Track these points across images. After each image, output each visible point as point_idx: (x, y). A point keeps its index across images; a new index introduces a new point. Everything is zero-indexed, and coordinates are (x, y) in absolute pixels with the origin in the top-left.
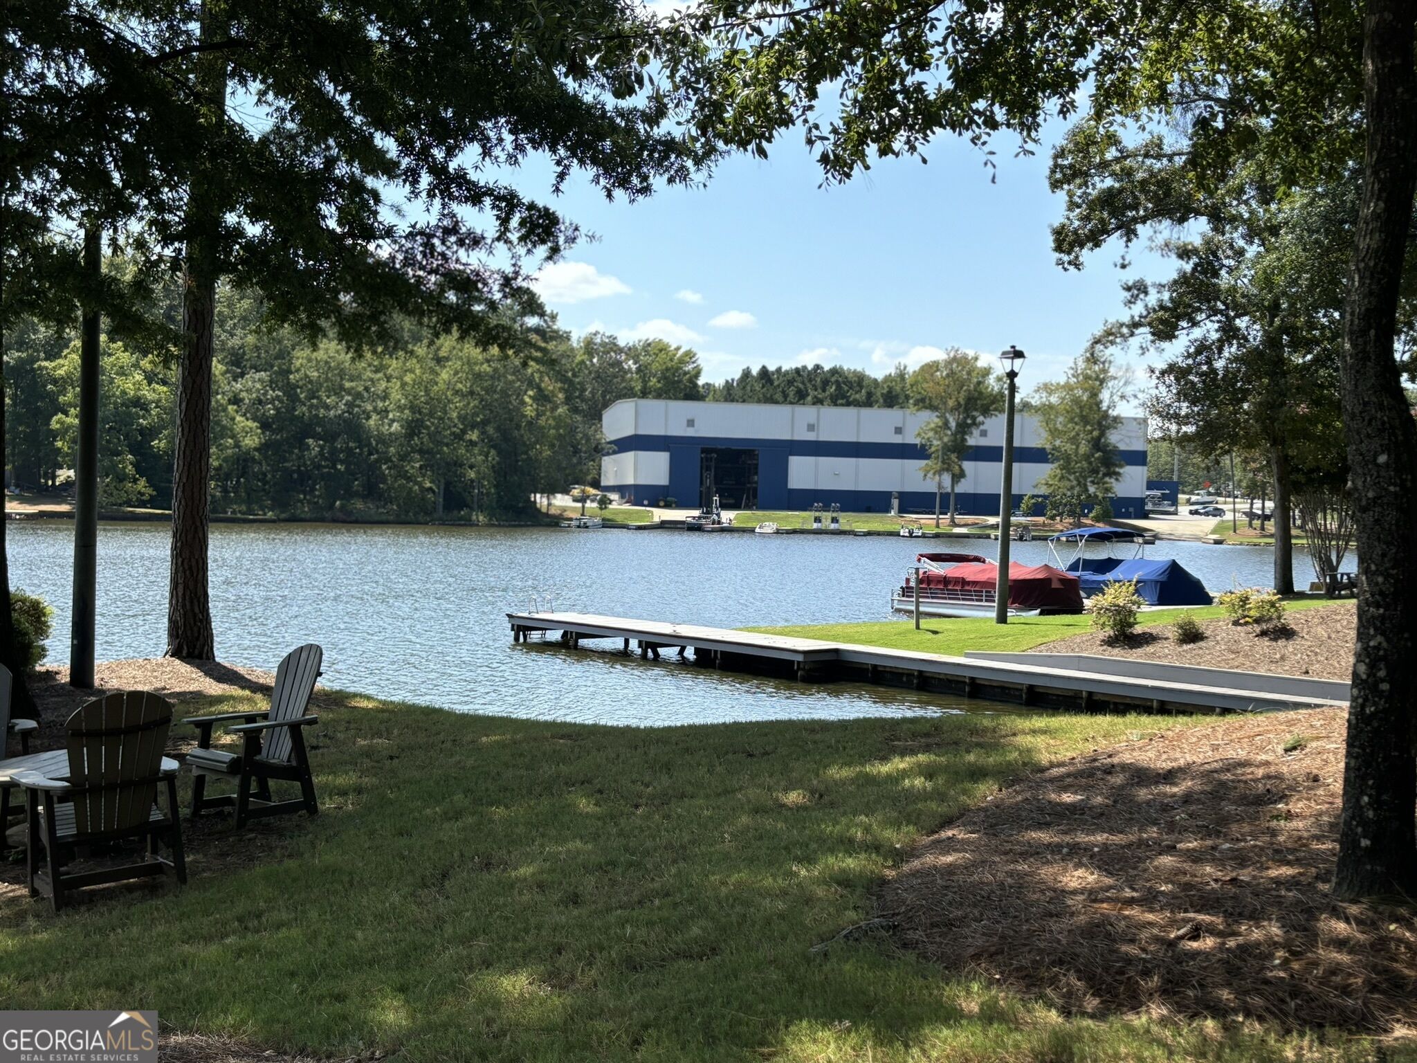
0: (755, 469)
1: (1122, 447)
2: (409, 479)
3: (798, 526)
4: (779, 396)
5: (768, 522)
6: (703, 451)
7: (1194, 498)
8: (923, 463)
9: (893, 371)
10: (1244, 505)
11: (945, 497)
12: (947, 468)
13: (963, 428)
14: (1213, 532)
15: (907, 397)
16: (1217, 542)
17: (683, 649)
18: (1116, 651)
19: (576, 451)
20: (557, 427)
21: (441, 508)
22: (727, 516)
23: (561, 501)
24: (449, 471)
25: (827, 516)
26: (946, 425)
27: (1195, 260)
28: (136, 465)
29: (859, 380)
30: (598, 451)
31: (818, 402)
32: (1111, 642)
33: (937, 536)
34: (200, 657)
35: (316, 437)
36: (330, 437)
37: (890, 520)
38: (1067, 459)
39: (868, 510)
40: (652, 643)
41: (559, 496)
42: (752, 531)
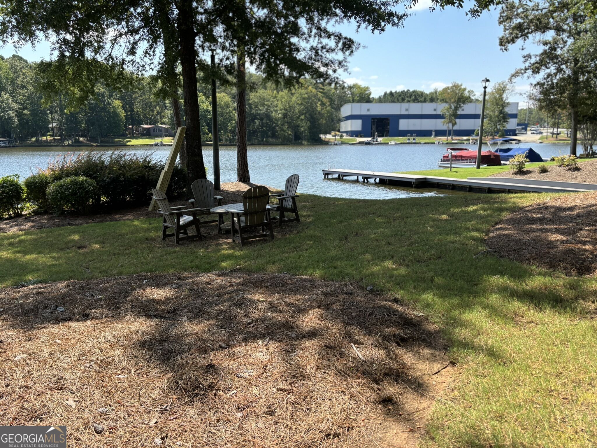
0: (388, 124)
1: (509, 113)
2: (284, 131)
3: (402, 142)
4: (396, 100)
5: (393, 141)
6: (372, 119)
7: (532, 129)
8: (443, 120)
9: (433, 91)
10: (551, 130)
11: (450, 131)
12: (451, 121)
13: (456, 108)
14: (539, 139)
15: (438, 99)
16: (541, 143)
17: (376, 179)
18: (518, 176)
19: (333, 121)
20: (327, 114)
21: (293, 140)
22: (380, 139)
23: (329, 137)
24: (295, 128)
25: (411, 139)
26: (451, 107)
27: (549, 45)
28: (208, 129)
29: (422, 94)
30: (340, 120)
31: (409, 101)
32: (516, 173)
33: (447, 143)
34: (246, 182)
35: (258, 119)
36: (262, 119)
37: (432, 139)
38: (491, 117)
39: (424, 136)
40: (366, 178)
41: (328, 135)
42: (388, 144)
